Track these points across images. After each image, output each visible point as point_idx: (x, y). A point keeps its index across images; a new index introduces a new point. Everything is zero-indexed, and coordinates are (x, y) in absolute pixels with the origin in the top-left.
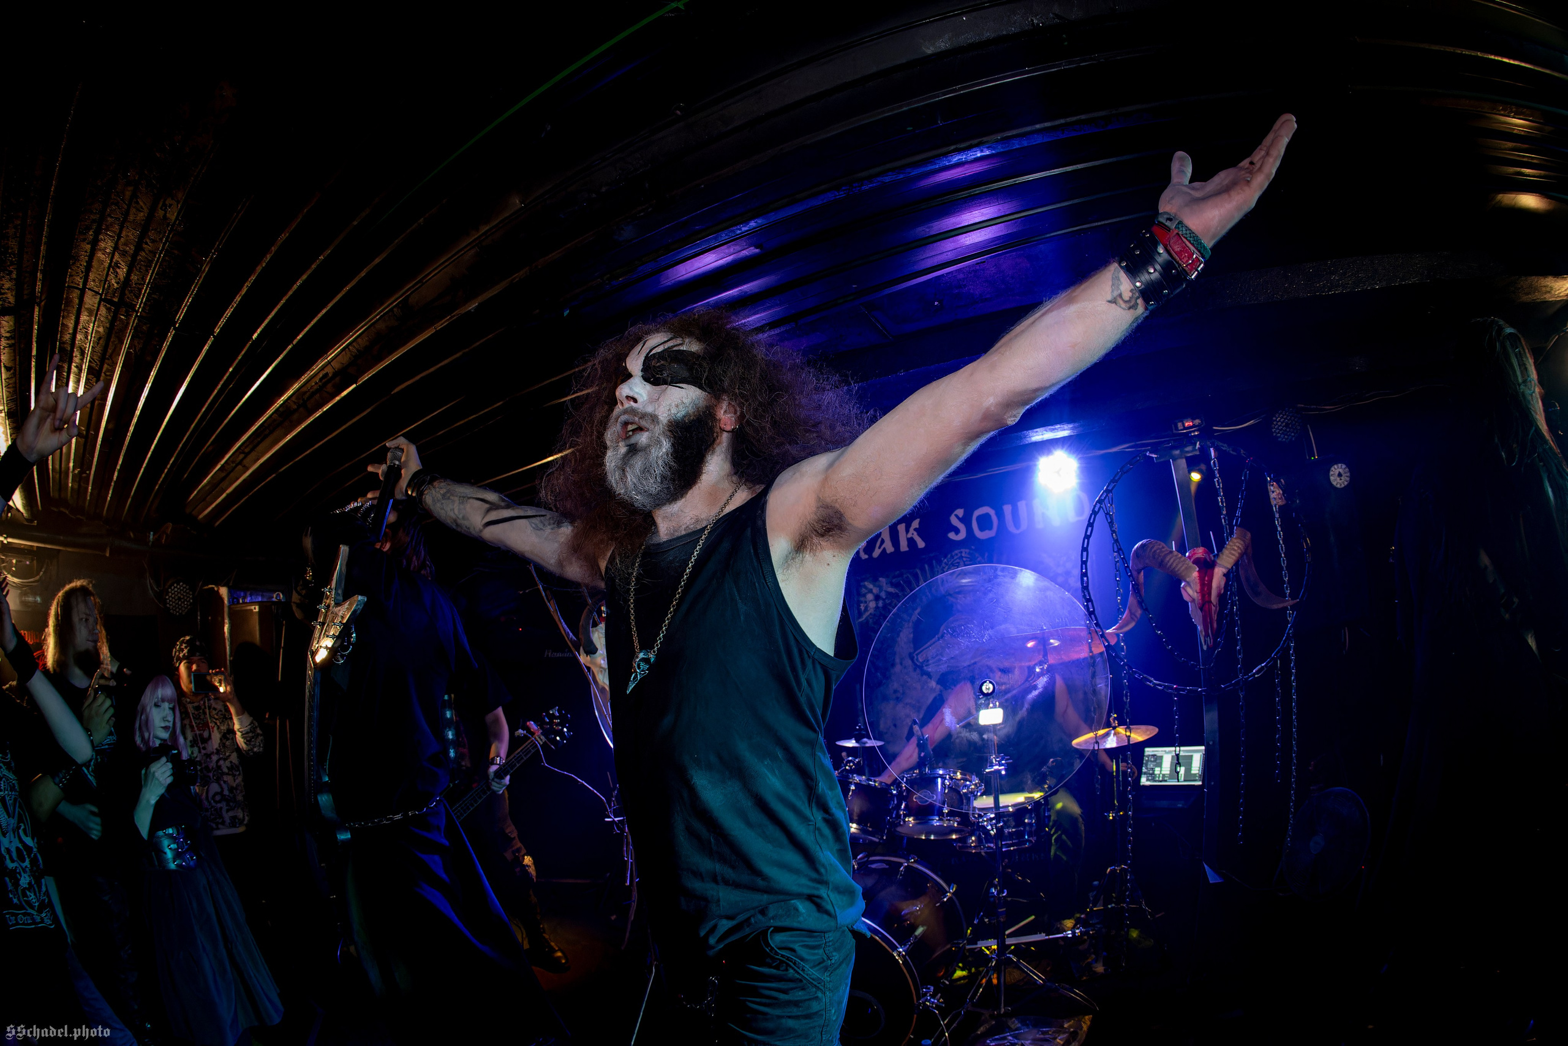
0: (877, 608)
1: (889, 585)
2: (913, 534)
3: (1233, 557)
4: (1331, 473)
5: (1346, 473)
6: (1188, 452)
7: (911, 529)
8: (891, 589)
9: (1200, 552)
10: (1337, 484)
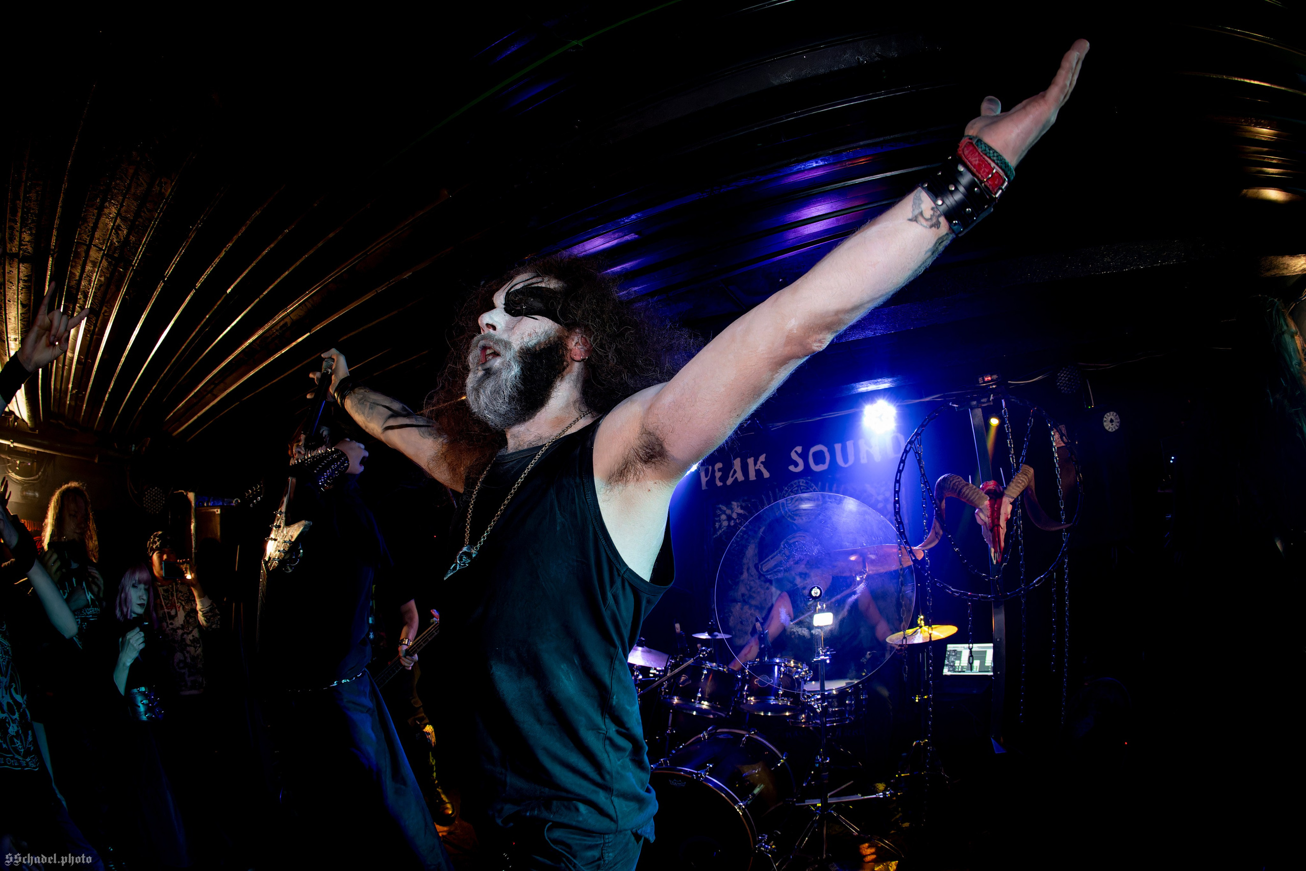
0: (728, 526)
1: (739, 507)
2: (760, 467)
3: (1018, 489)
4: (1105, 419)
5: (1116, 419)
6: (984, 403)
7: (759, 462)
8: (741, 511)
9: (991, 484)
10: (1109, 429)
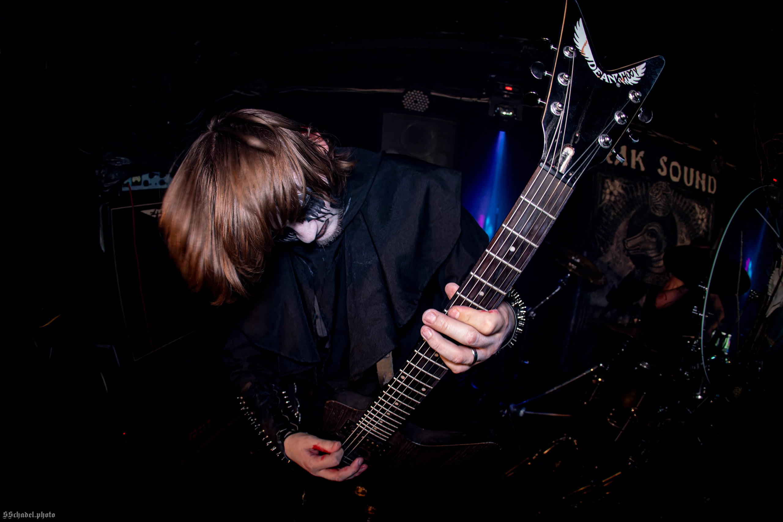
0: (610, 200)
1: (620, 187)
2: (639, 160)
7: (639, 156)
8: (621, 191)
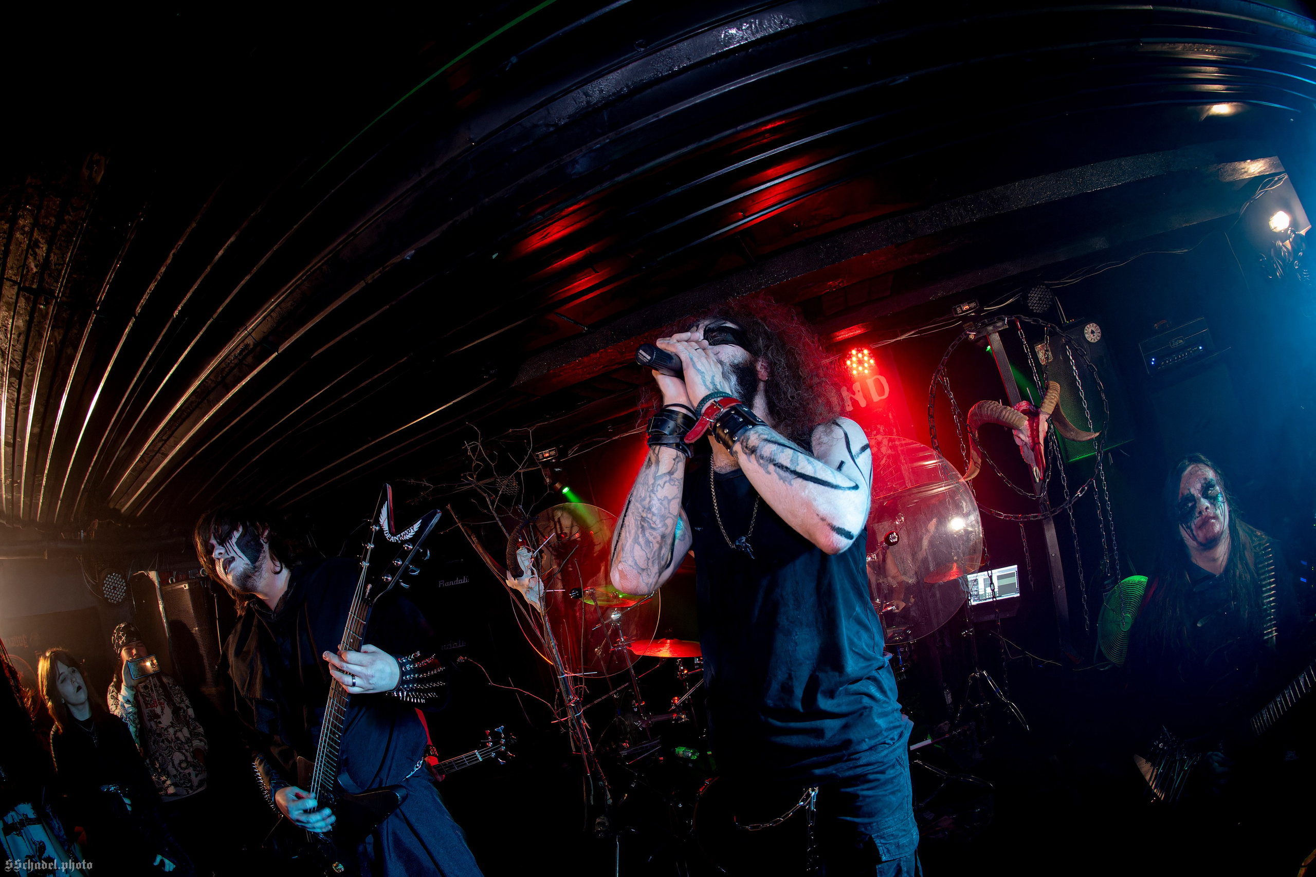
3: (1052, 404)
4: (1086, 331)
5: (1097, 330)
6: (1000, 327)
9: (1024, 405)
10: (1092, 340)
